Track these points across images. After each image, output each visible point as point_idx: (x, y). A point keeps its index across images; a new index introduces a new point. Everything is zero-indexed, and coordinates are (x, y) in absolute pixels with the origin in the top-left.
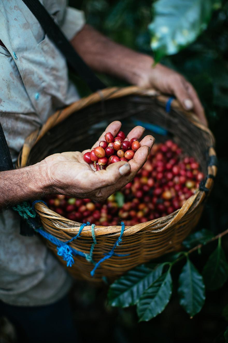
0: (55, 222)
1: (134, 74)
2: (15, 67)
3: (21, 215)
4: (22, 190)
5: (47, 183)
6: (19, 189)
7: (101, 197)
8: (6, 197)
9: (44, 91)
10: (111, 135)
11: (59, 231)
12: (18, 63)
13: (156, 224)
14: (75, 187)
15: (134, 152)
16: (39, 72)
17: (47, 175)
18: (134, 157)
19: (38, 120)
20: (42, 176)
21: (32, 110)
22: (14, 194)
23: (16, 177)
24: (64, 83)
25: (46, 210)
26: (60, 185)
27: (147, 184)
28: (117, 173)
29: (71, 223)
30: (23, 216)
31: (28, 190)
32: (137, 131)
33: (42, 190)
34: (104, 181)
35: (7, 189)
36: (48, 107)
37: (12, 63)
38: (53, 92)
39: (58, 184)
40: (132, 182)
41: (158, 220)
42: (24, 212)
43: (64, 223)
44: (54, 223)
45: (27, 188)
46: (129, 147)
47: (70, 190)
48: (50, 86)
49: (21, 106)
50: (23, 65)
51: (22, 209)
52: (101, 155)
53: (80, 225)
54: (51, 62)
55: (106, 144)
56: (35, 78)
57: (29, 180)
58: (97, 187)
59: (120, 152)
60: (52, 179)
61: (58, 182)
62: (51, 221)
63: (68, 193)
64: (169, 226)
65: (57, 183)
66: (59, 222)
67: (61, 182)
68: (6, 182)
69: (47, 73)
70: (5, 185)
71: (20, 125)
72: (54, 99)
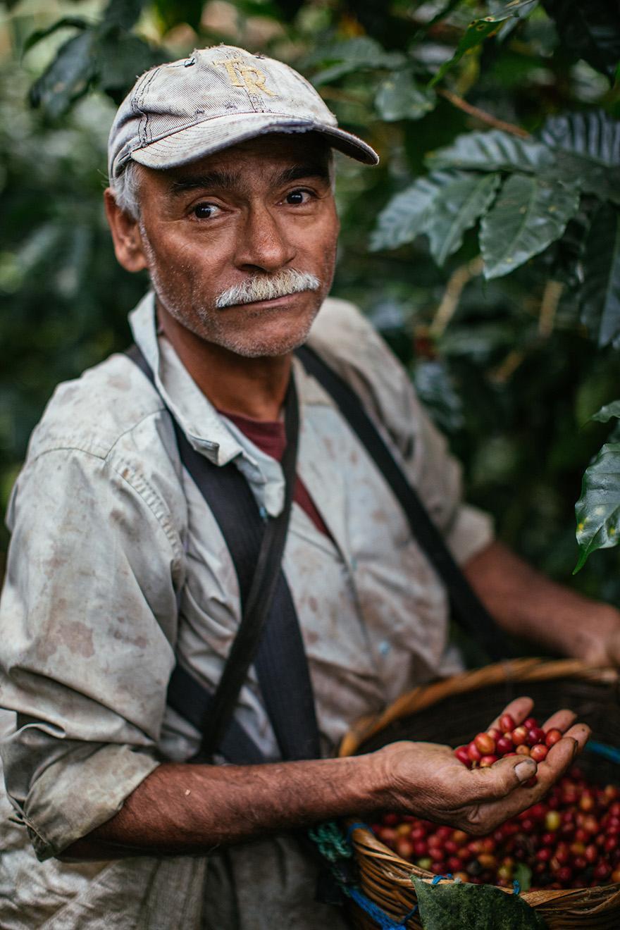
0: (387, 868)
1: (579, 639)
2: (350, 584)
3: (323, 852)
4: (334, 792)
5: (382, 783)
6: (329, 790)
7: (477, 824)
8: (302, 802)
9: (398, 642)
10: (511, 720)
11: (392, 893)
12: (357, 577)
13: (582, 897)
14: (432, 792)
15: (549, 748)
16: (394, 603)
17: (383, 769)
18: (548, 756)
19: (380, 693)
20: (374, 771)
21: (372, 671)
22: (317, 798)
23: (325, 769)
24: (439, 634)
25: (372, 842)
26: (404, 788)
27: (583, 857)
28: (510, 774)
29: (416, 871)
30: (327, 856)
31: (345, 793)
32: (561, 718)
33: (369, 795)
34: (486, 786)
35: (307, 786)
36: (403, 675)
37: (346, 576)
38: (417, 646)
39: (401, 785)
40: (553, 848)
41: (586, 890)
42: (330, 846)
43: (403, 870)
44: (384, 871)
45: (342, 789)
46: (542, 739)
47: (422, 800)
48: (411, 633)
49: (353, 657)
50: (366, 584)
51: (327, 838)
52: (486, 748)
53: (432, 876)
54: (418, 589)
55: (500, 734)
56: (384, 611)
57: (350, 776)
58: (472, 796)
59: (522, 749)
60: (392, 775)
61: (401, 781)
62: (379, 865)
63: (417, 806)
64: (607, 904)
65: (398, 783)
66: (394, 868)
67: (407, 782)
68: (306, 775)
69: (408, 608)
70: (305, 780)
71: (346, 697)
72: (417, 663)
